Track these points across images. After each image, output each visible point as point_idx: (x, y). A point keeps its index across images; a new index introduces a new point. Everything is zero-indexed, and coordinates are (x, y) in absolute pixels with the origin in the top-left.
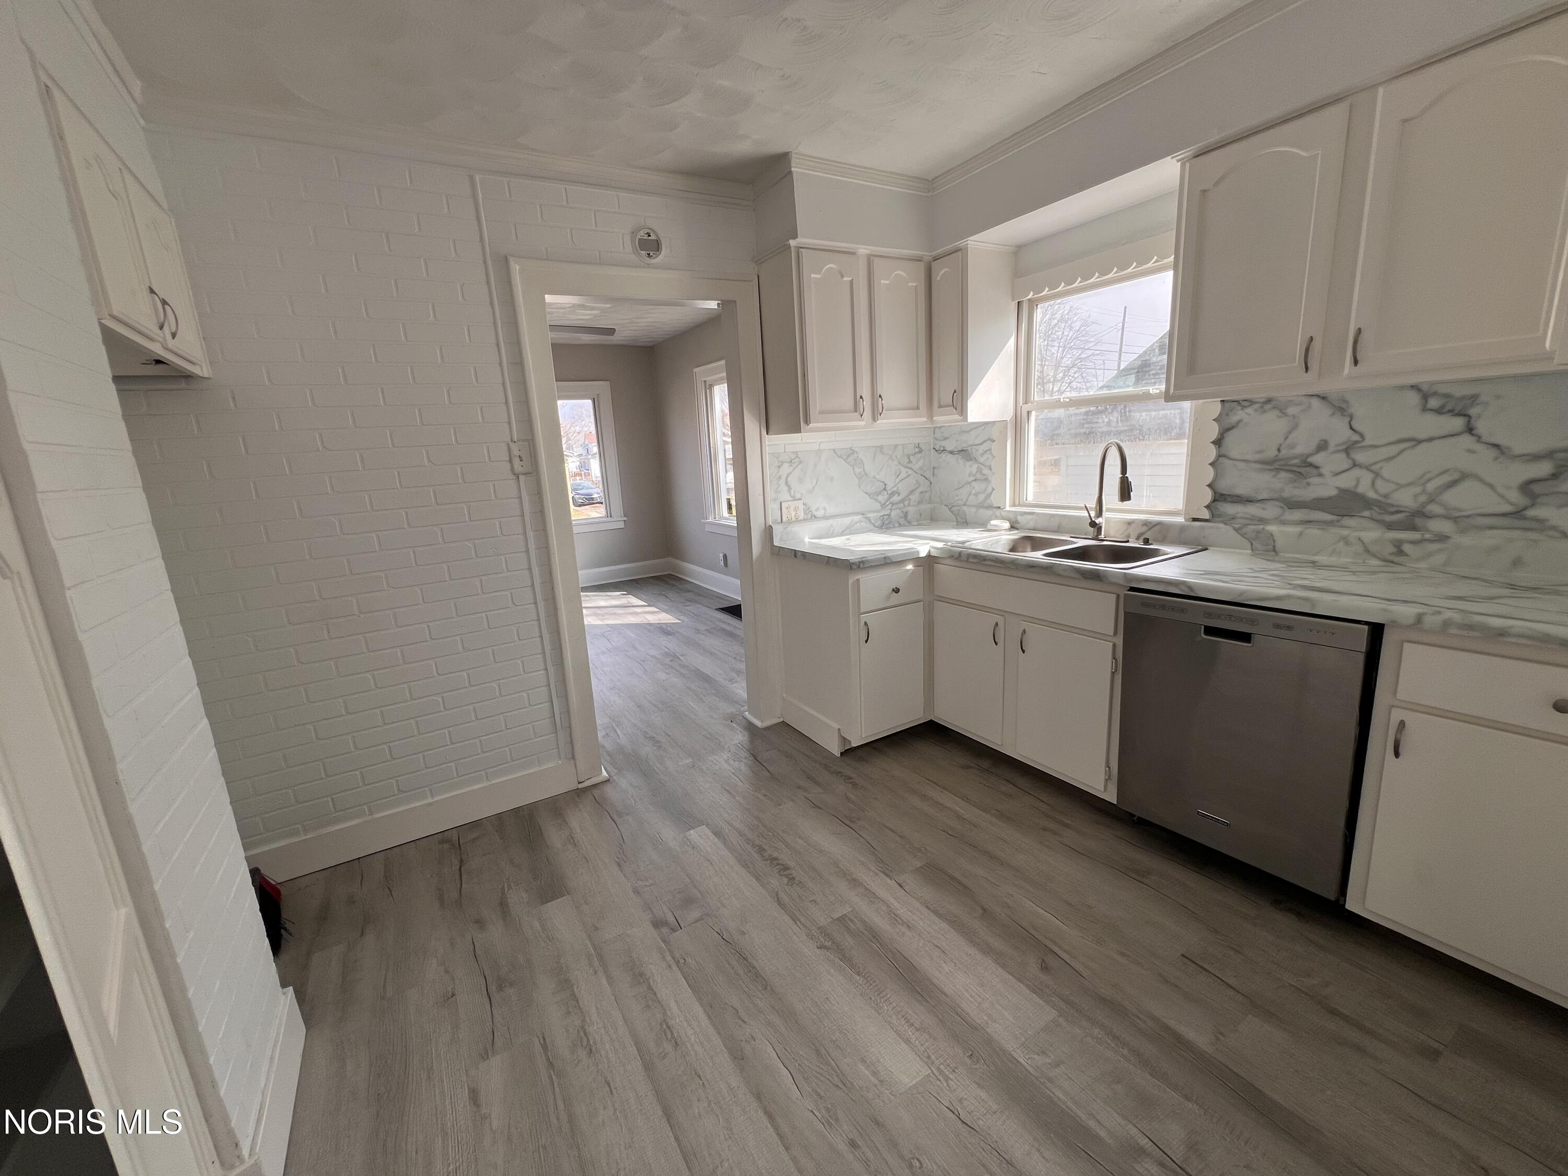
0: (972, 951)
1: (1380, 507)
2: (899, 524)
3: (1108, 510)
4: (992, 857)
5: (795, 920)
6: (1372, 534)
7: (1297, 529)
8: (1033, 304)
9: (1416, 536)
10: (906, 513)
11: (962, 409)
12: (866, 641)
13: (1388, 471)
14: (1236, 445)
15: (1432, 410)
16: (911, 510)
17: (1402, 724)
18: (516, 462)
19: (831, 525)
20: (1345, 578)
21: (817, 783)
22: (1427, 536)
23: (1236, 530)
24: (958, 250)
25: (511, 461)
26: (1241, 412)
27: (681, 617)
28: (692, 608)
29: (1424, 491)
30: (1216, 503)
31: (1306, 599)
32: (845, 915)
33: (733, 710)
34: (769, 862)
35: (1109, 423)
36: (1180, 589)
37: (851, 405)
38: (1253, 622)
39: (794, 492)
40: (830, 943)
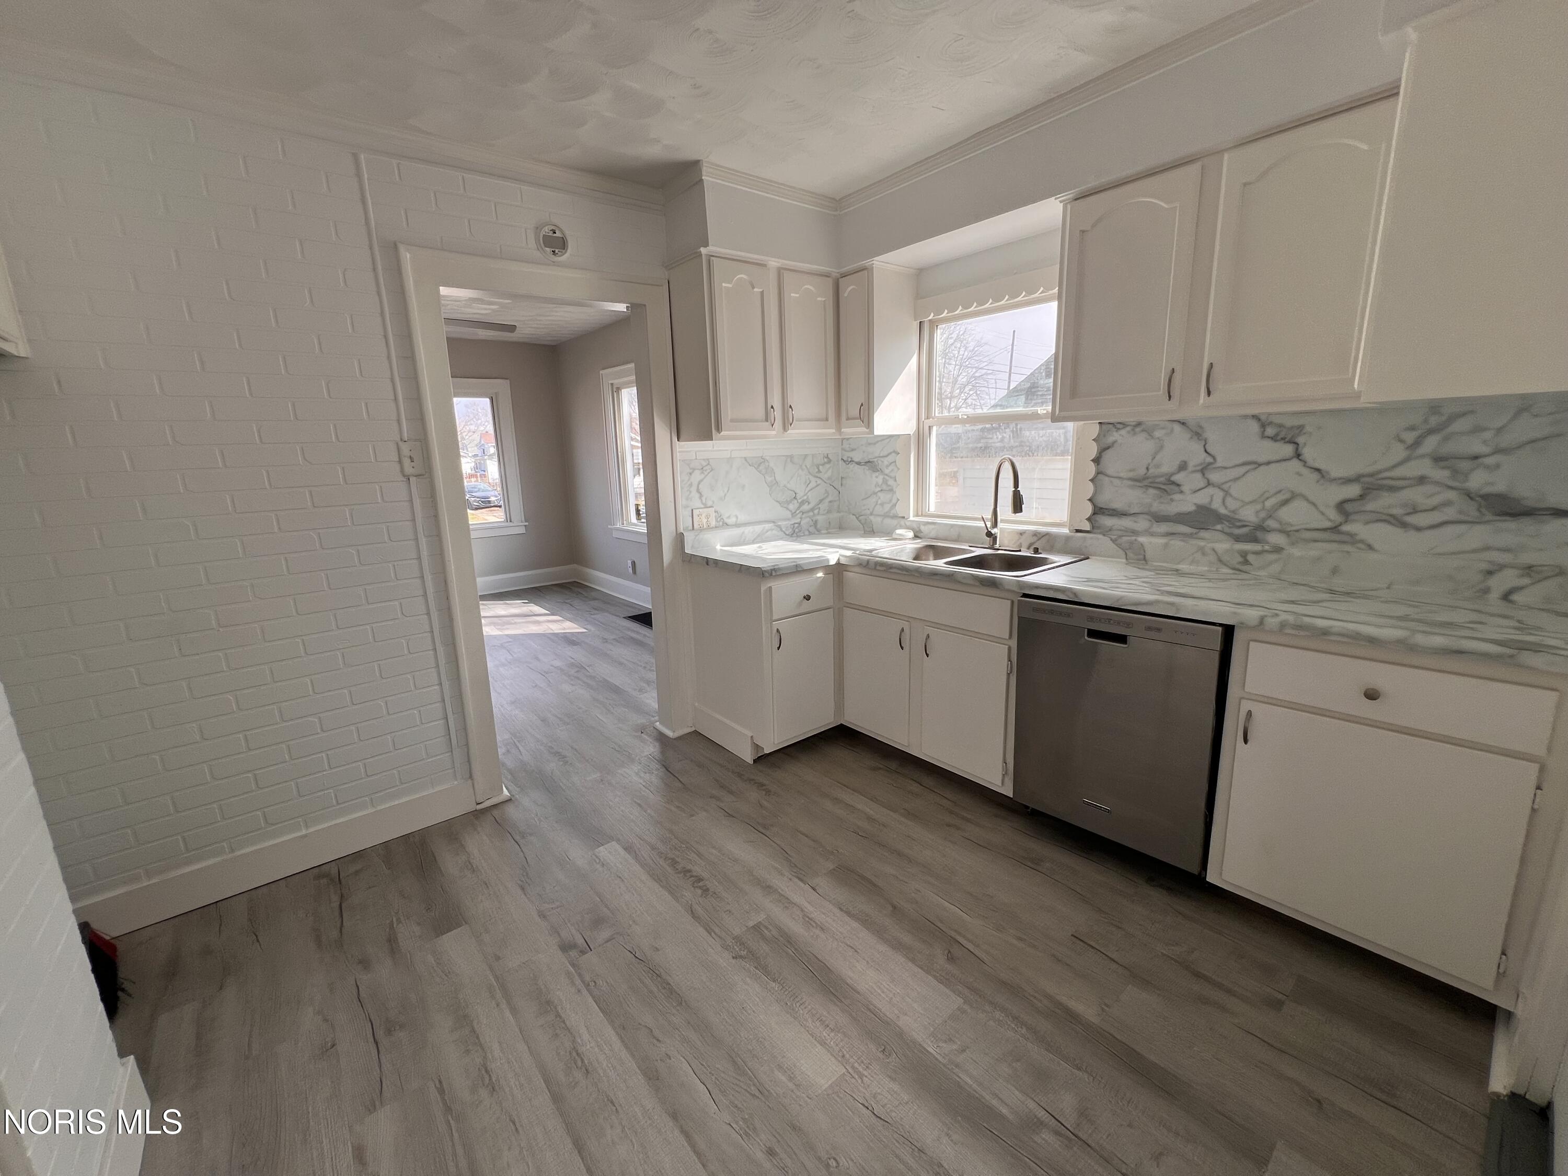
0: (883, 948)
1: (1228, 521)
2: (809, 532)
3: (1002, 521)
4: (900, 854)
5: (709, 931)
6: (1224, 545)
7: (1161, 541)
8: (934, 324)
9: (1257, 547)
10: (816, 521)
11: (869, 424)
12: (779, 648)
13: (1235, 490)
14: (1112, 463)
15: (1269, 437)
16: (820, 518)
17: (1249, 714)
18: (407, 462)
19: (743, 533)
20: (1201, 585)
21: (731, 792)
22: (1267, 548)
23: (1113, 541)
24: (864, 269)
25: (400, 462)
26: (1115, 433)
27: (589, 627)
28: (599, 616)
29: (1263, 508)
30: (1096, 516)
31: (1172, 604)
32: (760, 922)
33: (643, 721)
34: (682, 874)
35: (1002, 440)
36: (1068, 597)
37: (761, 413)
38: (1129, 625)
39: (706, 499)
40: (745, 952)
